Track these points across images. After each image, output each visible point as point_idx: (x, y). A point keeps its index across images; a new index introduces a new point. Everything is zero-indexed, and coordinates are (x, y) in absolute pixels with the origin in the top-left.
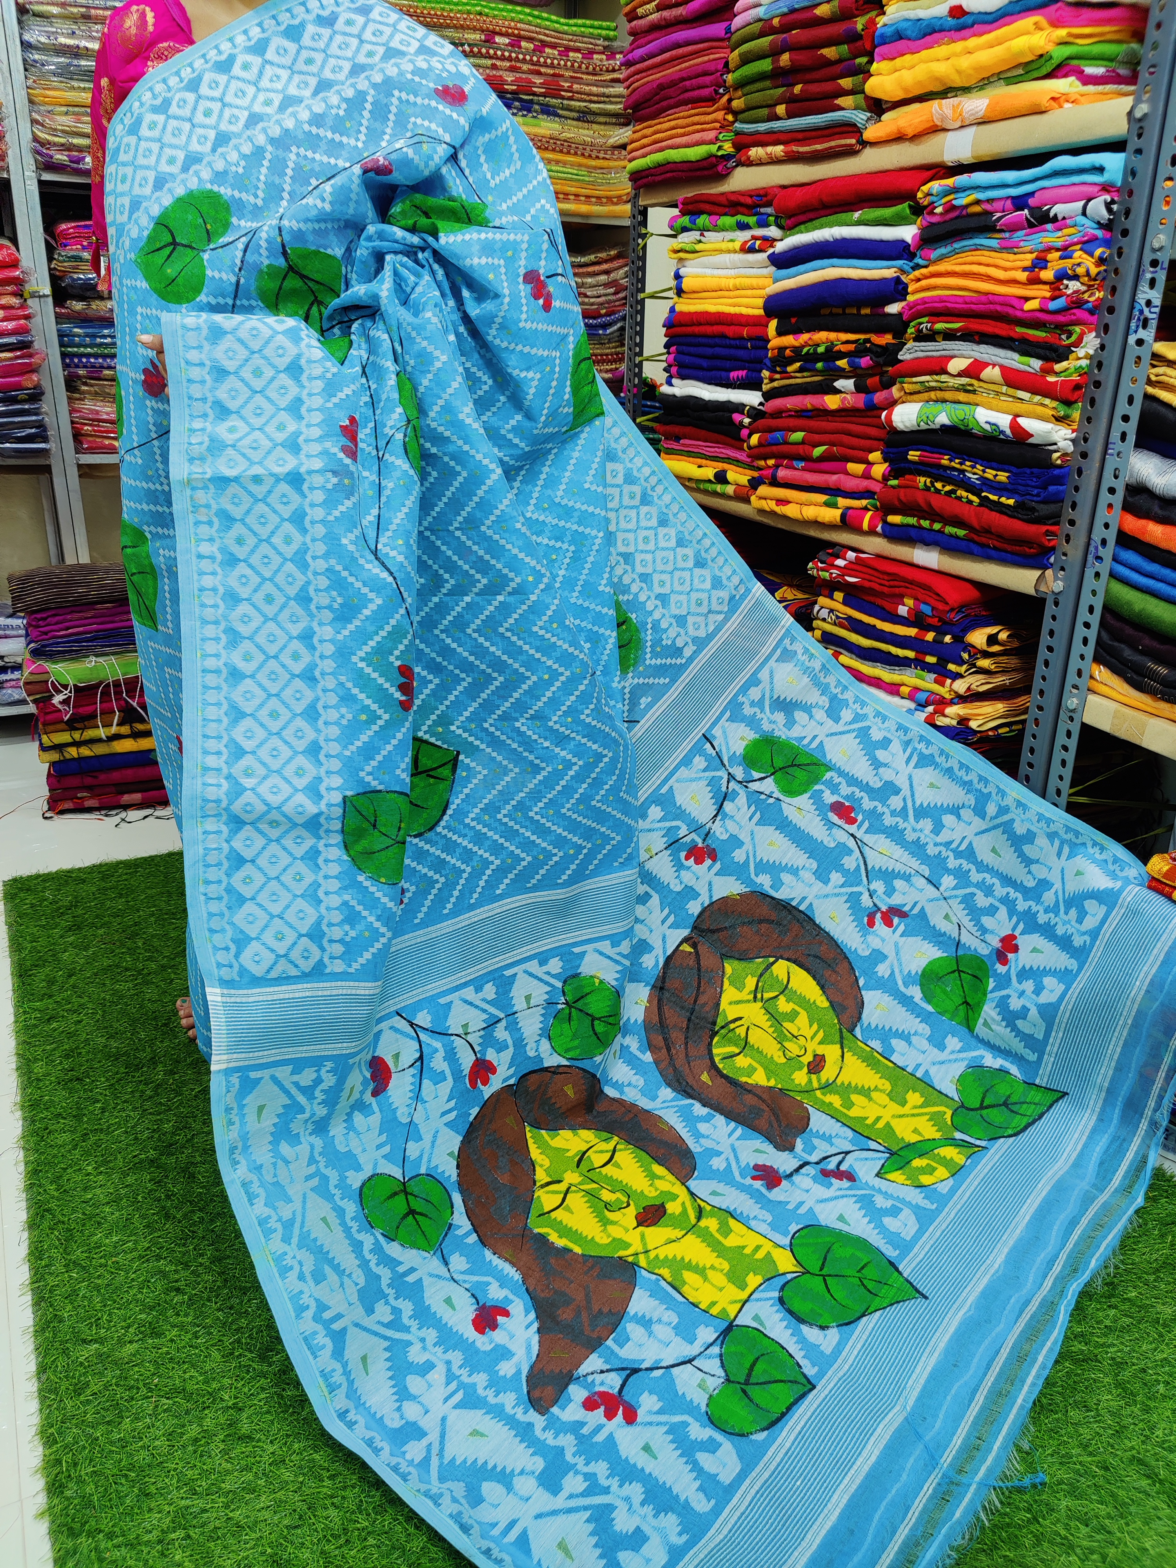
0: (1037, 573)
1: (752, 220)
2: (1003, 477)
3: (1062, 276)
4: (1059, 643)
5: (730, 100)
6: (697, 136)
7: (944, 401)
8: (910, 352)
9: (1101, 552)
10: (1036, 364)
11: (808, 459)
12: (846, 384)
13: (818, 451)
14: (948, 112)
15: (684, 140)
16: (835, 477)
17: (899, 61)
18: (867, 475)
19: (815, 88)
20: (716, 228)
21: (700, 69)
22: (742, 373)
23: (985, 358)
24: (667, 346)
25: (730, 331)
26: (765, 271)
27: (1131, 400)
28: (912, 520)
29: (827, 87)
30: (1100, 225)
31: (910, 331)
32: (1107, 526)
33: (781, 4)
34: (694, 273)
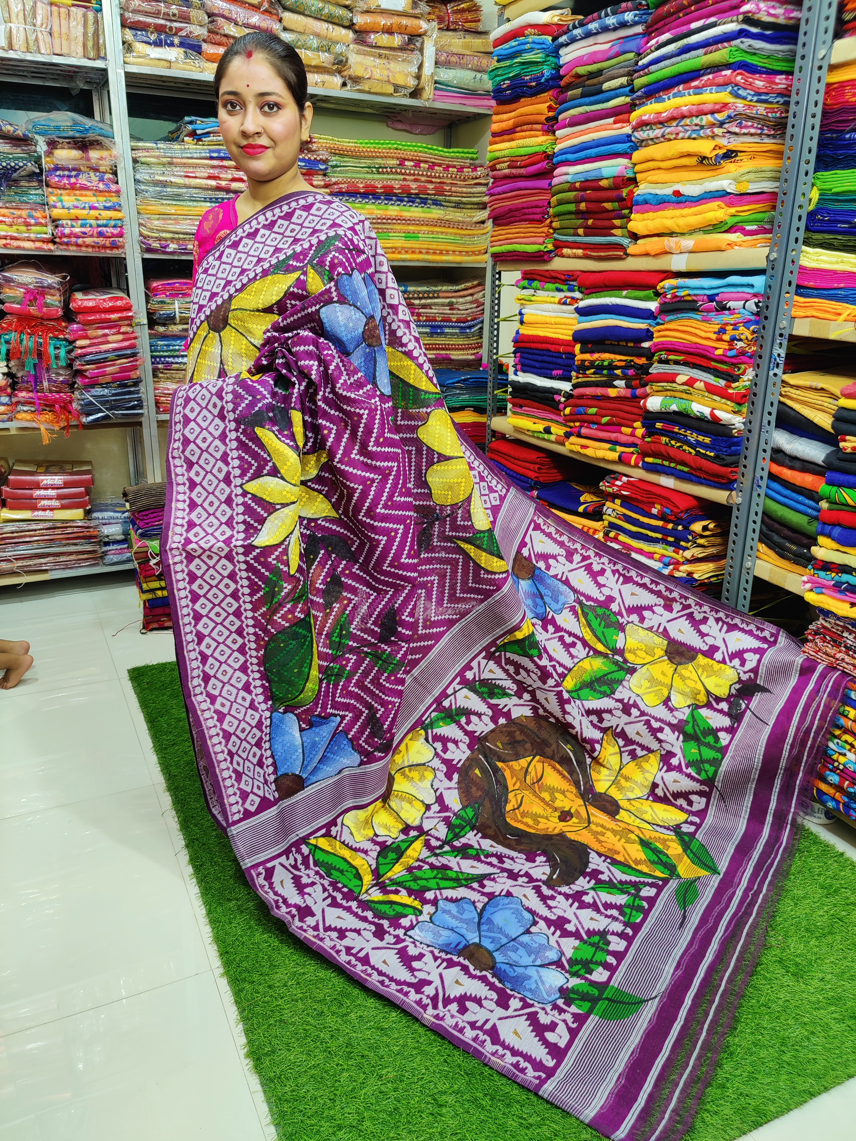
0: (728, 493)
1: (565, 287)
2: (707, 440)
3: (733, 339)
4: (741, 531)
5: (551, 222)
6: (533, 239)
7: (675, 397)
8: (656, 369)
9: (761, 483)
10: (722, 383)
11: (599, 423)
12: (621, 383)
13: (605, 420)
14: (673, 245)
15: (524, 240)
16: (615, 435)
17: (646, 215)
18: (633, 435)
19: (600, 223)
20: (543, 289)
21: (534, 204)
22: (560, 372)
23: (696, 376)
24: (514, 353)
25: (552, 348)
26: (573, 316)
27: (772, 404)
28: (659, 461)
29: (606, 223)
30: (753, 314)
31: (656, 358)
32: (763, 469)
33: (580, 176)
34: (530, 312)
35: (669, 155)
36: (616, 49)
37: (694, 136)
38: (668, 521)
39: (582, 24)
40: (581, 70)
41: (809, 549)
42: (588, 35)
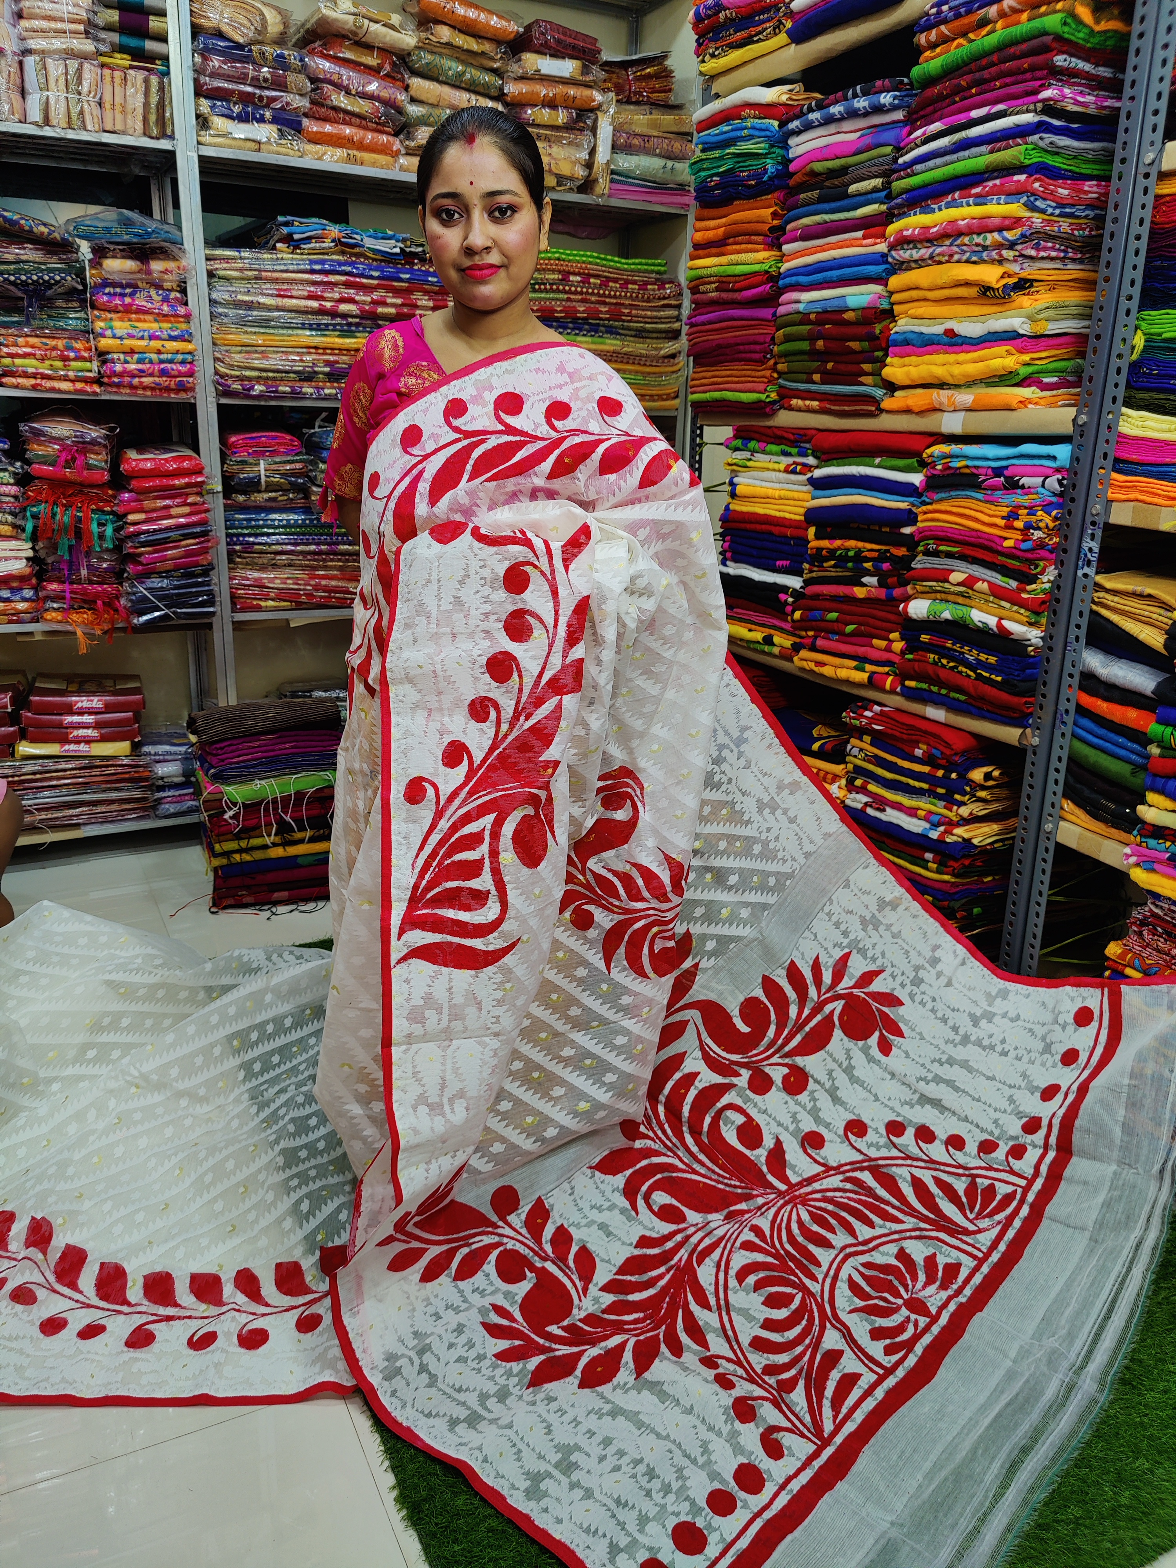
0: (1020, 731)
1: (794, 451)
2: (992, 660)
3: (1028, 527)
4: (1038, 782)
5: (776, 364)
6: (749, 385)
7: (947, 601)
9: (1065, 718)
10: (1014, 584)
11: (842, 633)
12: (871, 580)
13: (850, 628)
14: (944, 400)
15: (739, 386)
16: (863, 649)
17: (907, 360)
18: (888, 649)
19: (842, 367)
20: (763, 452)
21: (752, 339)
22: (786, 563)
23: (977, 574)
24: (722, 535)
25: (776, 530)
26: (805, 488)
27: (1081, 614)
28: (925, 686)
29: (852, 368)
30: (1055, 494)
31: (920, 548)
32: (1068, 700)
33: (817, 305)
34: (745, 483)
35: (940, 282)
36: (868, 140)
37: (974, 259)
38: (937, 767)
39: (820, 106)
40: (818, 167)
41: (1134, 810)
42: (829, 120)
